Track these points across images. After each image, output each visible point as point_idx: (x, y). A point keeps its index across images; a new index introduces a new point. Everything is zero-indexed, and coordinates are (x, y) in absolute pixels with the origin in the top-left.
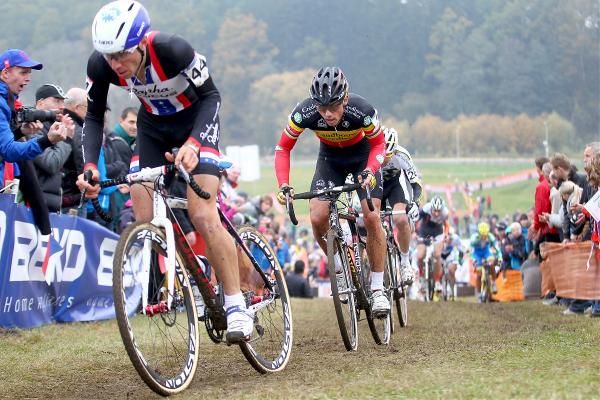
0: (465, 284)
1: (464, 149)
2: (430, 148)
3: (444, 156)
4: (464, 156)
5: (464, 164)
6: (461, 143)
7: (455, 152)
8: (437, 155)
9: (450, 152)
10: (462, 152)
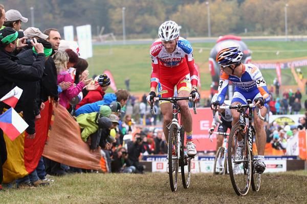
0: (295, 157)
1: (292, 27)
2: (258, 26)
3: (272, 33)
4: (292, 33)
5: (292, 40)
6: (288, 21)
7: (283, 30)
8: (266, 33)
9: (279, 30)
10: (290, 30)
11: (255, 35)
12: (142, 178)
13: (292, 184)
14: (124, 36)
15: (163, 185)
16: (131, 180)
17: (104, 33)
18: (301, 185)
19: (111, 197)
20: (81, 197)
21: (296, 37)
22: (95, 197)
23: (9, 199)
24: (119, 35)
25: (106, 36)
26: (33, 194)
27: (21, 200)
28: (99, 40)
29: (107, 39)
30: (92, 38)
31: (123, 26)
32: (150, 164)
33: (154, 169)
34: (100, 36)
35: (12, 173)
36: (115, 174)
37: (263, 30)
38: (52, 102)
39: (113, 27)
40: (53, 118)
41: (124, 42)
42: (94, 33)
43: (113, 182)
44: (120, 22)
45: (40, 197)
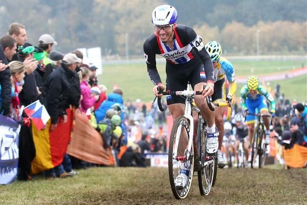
1: (263, 49)
2: (235, 48)
3: (247, 54)
4: (262, 54)
5: (263, 60)
6: (260, 44)
7: (255, 51)
8: (241, 53)
9: (252, 51)
10: (261, 51)
11: (233, 56)
12: (144, 171)
13: (266, 175)
14: (127, 57)
15: (161, 177)
16: (135, 173)
17: (112, 54)
18: (274, 177)
19: (120, 186)
20: (96, 186)
21: (266, 57)
22: (107, 187)
23: (38, 188)
24: (123, 55)
25: (113, 57)
26: (57, 184)
27: (47, 189)
28: (107, 60)
29: (114, 59)
30: (102, 58)
31: (127, 49)
32: (149, 160)
33: (153, 164)
34: (108, 57)
35: (40, 167)
36: (122, 168)
37: (239, 51)
38: (73, 109)
39: (119, 49)
40: (74, 123)
41: (127, 61)
42: (103, 54)
43: (121, 174)
44: (124, 45)
45: (62, 186)
